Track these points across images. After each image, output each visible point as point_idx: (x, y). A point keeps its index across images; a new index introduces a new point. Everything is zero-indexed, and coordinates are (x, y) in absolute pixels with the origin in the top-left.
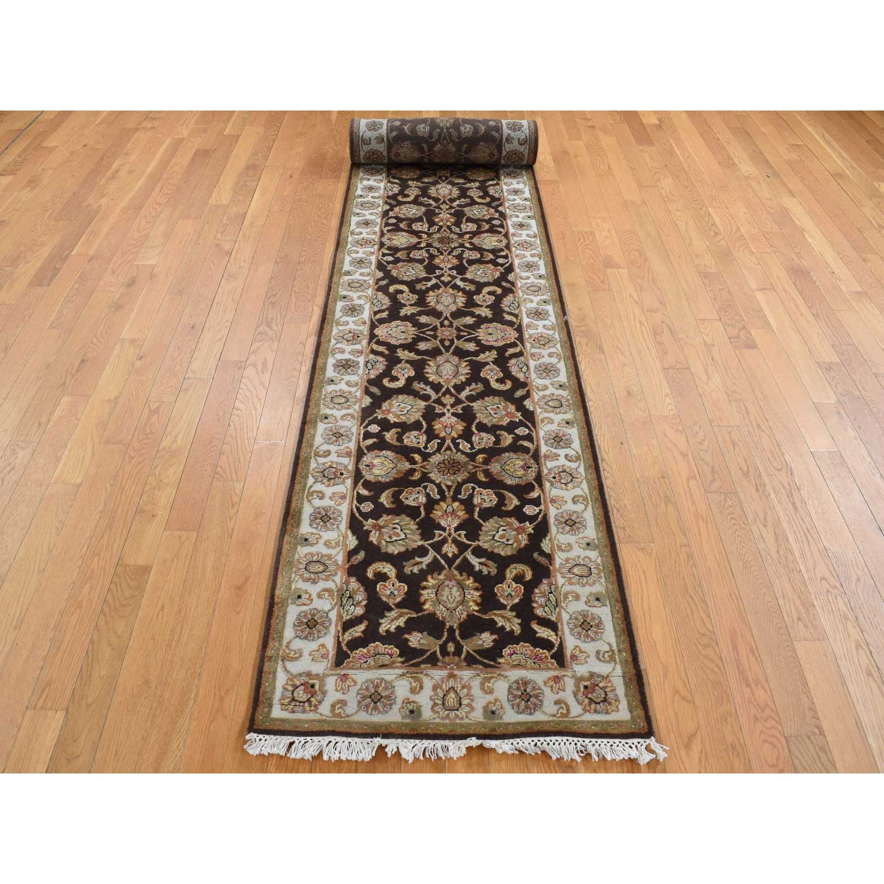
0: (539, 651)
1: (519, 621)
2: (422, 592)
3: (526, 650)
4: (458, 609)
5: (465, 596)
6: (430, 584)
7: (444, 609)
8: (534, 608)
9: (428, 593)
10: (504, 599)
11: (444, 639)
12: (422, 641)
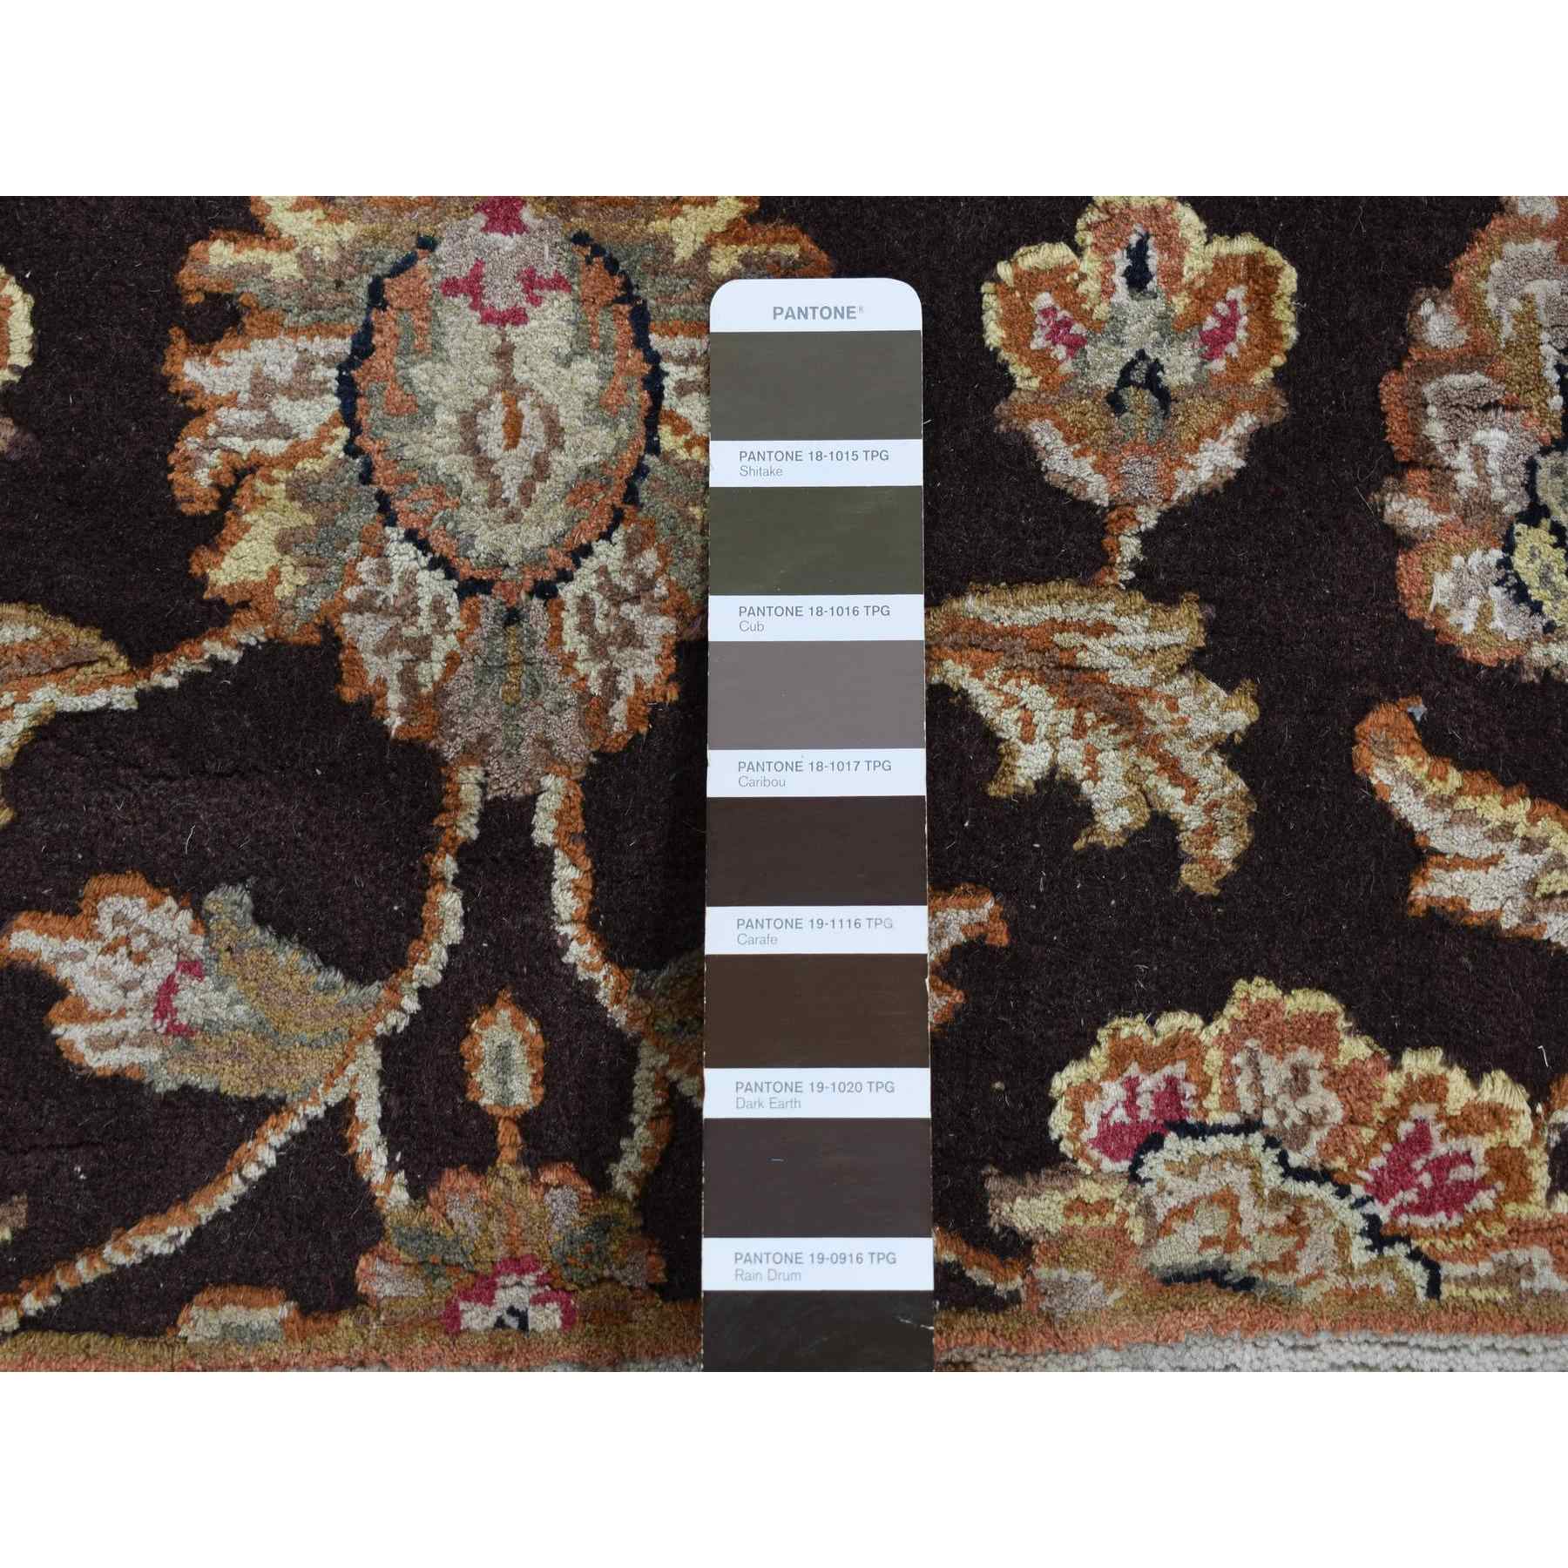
0: (1432, 1089)
1: (1239, 716)
2: (193, 372)
3: (1299, 1083)
4: (585, 580)
5: (653, 417)
6: (284, 267)
7: (432, 584)
8: (1399, 541)
9: (263, 389)
10: (1076, 436)
11: (429, 968)
12: (193, 1000)
